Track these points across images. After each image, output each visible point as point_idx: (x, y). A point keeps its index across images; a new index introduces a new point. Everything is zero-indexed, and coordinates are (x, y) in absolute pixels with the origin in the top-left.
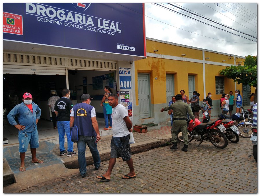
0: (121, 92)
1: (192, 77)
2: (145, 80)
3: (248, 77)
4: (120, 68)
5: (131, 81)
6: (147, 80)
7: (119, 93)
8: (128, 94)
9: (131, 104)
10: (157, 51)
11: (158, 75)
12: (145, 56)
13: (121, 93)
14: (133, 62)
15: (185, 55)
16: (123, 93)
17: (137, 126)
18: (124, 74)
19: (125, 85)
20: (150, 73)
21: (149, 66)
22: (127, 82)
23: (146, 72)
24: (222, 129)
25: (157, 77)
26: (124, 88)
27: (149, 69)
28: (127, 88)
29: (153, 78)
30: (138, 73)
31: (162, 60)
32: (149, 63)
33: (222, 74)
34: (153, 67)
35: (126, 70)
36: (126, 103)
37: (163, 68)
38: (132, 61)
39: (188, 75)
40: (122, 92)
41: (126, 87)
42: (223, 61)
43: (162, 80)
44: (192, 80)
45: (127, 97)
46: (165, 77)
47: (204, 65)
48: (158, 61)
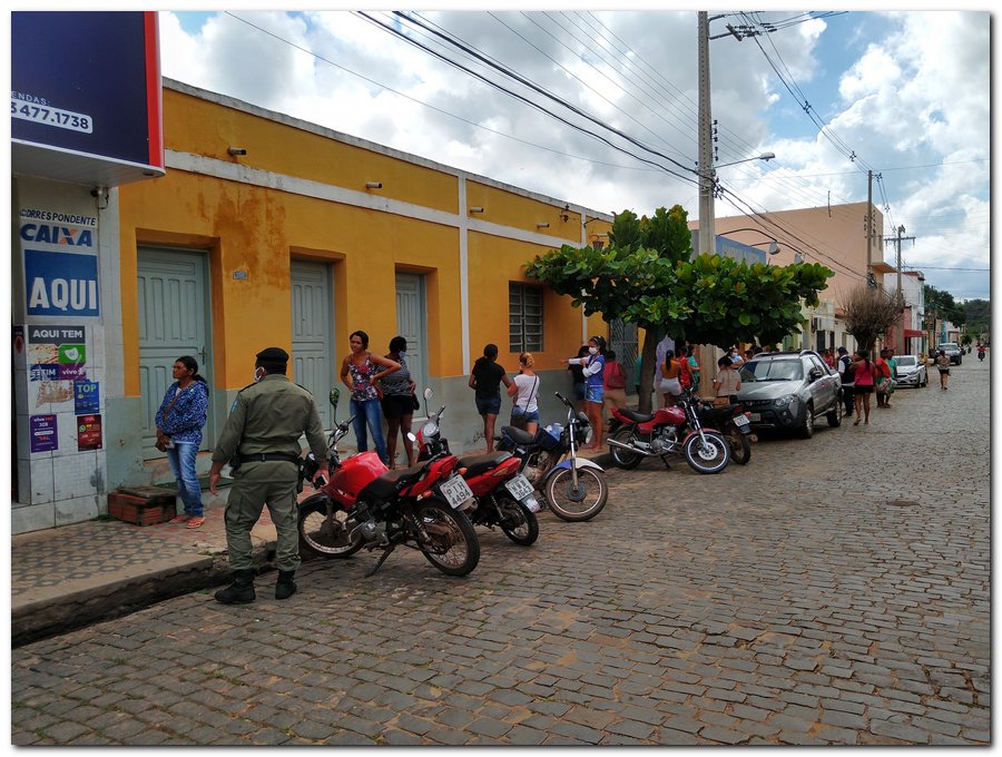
0: (32, 329)
1: (417, 280)
2: (182, 278)
3: (617, 291)
4: (32, 214)
5: (96, 279)
6: (198, 278)
7: (23, 336)
8: (82, 340)
9: (97, 390)
10: (244, 152)
11: (253, 261)
12: (158, 165)
13: (36, 334)
14: (107, 189)
15: (380, 186)
16: (48, 334)
17: (127, 493)
18: (55, 241)
19: (60, 297)
20: (209, 249)
21: (203, 216)
22: (74, 282)
23: (187, 242)
24: (454, 494)
25: (244, 267)
26: (53, 311)
27: (204, 229)
28: (71, 311)
29: (224, 273)
30: (138, 242)
31: (271, 194)
32: (202, 202)
33: (532, 274)
34: (224, 220)
35: (65, 224)
36: (66, 384)
37: (276, 230)
38: (101, 186)
39: (396, 272)
40: (40, 328)
41: (69, 306)
42: (538, 227)
43: (270, 283)
44: (417, 292)
45: (72, 354)
46: (288, 271)
47: (463, 235)
48: (250, 197)
